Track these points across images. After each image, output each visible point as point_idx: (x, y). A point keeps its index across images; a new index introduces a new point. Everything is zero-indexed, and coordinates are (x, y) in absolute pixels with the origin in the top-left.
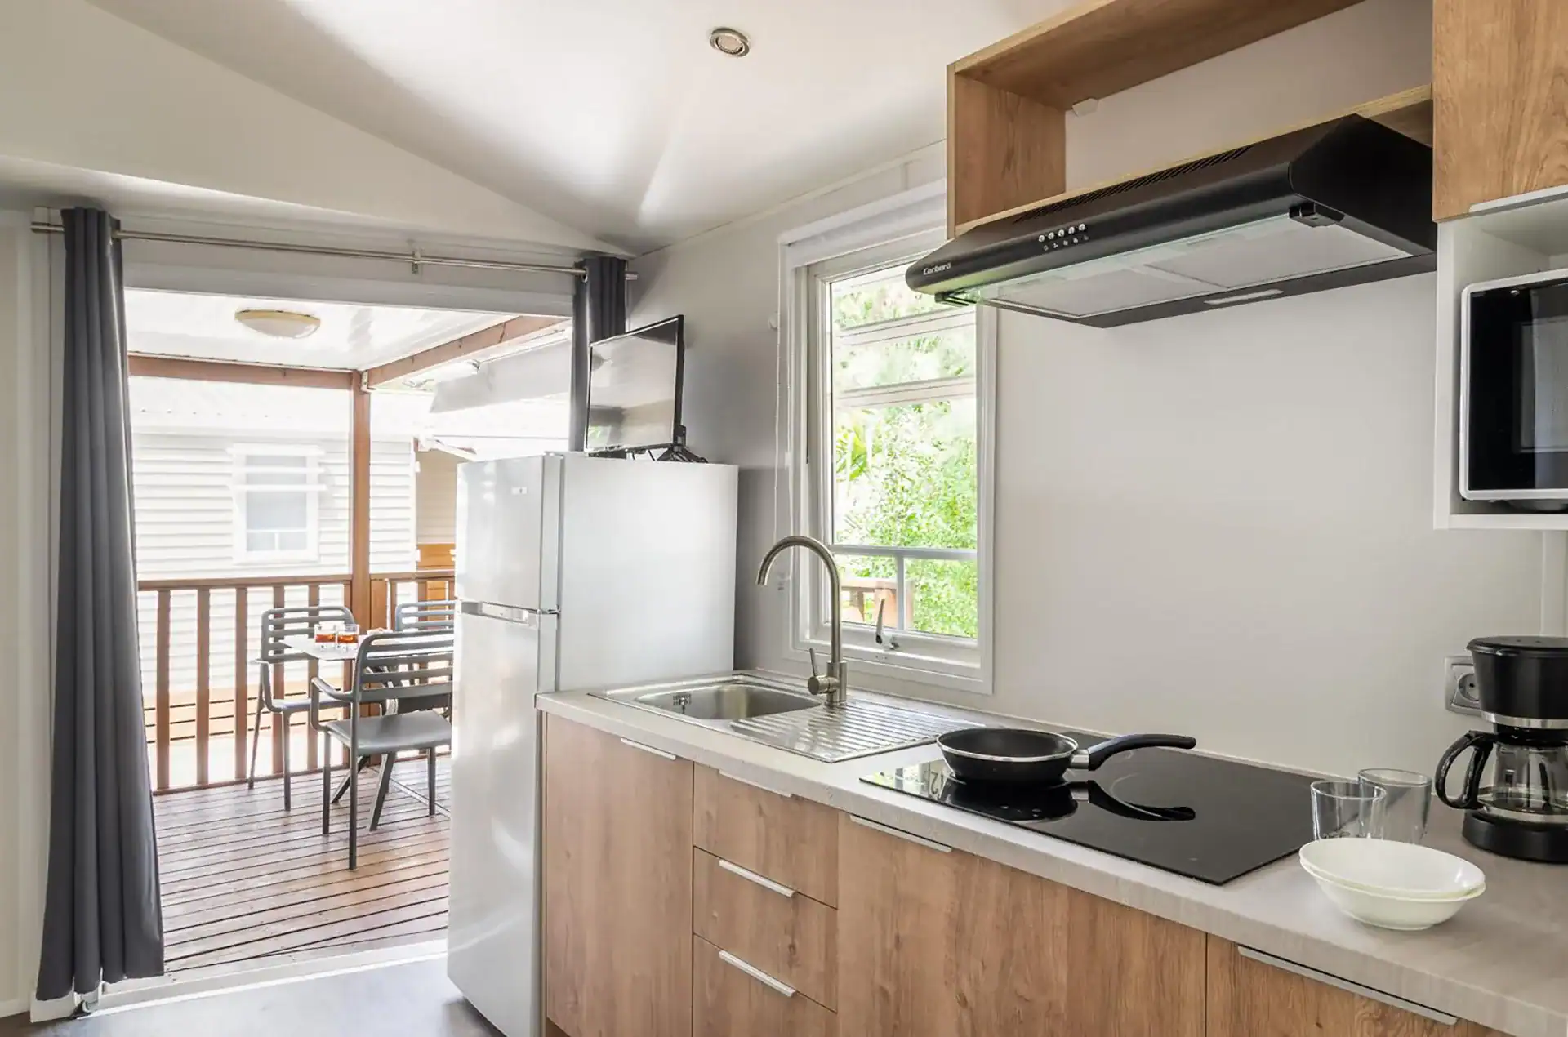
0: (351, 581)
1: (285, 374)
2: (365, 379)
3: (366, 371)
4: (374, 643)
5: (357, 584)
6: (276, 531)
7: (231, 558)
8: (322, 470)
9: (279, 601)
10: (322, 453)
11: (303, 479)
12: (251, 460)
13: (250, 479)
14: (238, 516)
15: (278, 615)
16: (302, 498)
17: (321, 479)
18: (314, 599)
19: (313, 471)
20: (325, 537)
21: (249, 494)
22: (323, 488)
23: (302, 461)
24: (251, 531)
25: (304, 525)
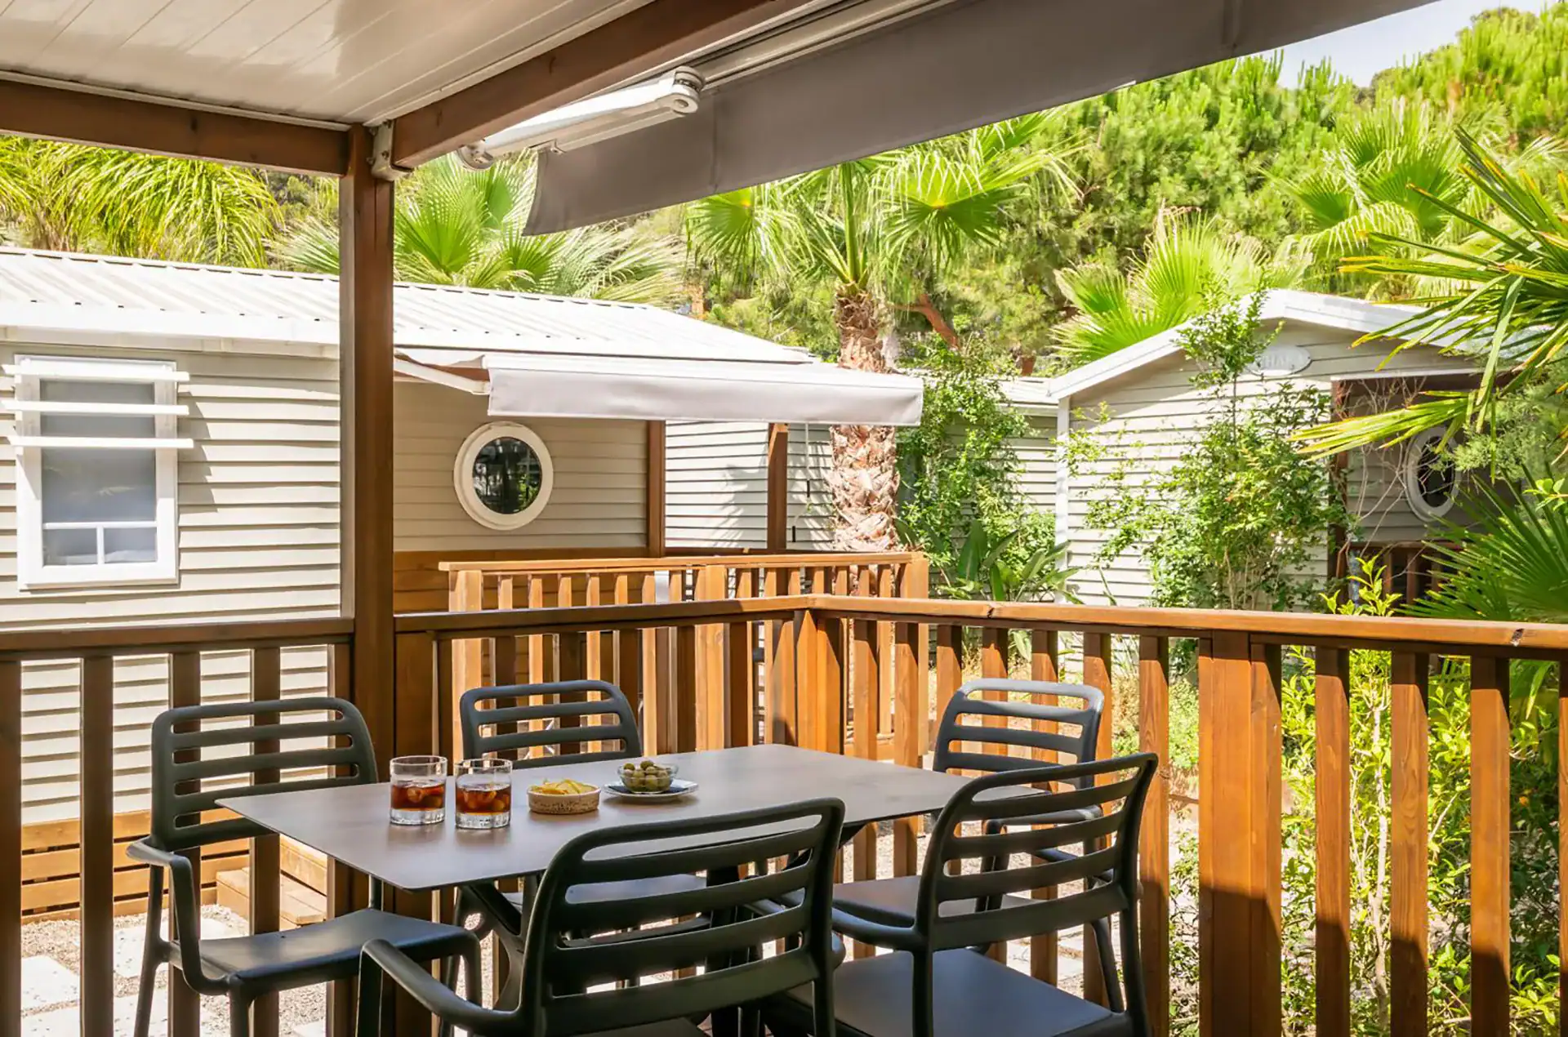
0: (352, 636)
1: (194, 127)
2: (385, 142)
3: (388, 123)
4: (591, 855)
5: (368, 643)
6: (100, 526)
7: (14, 578)
8: (183, 410)
9: (185, 685)
10: (185, 376)
11: (147, 427)
12: (48, 389)
13: (48, 424)
14: (27, 500)
15: (187, 724)
16: (146, 465)
17: (183, 426)
18: (266, 678)
19: (166, 411)
20: (188, 540)
21: (46, 455)
22: (187, 443)
23: (146, 392)
24: (50, 526)
25: (152, 516)
